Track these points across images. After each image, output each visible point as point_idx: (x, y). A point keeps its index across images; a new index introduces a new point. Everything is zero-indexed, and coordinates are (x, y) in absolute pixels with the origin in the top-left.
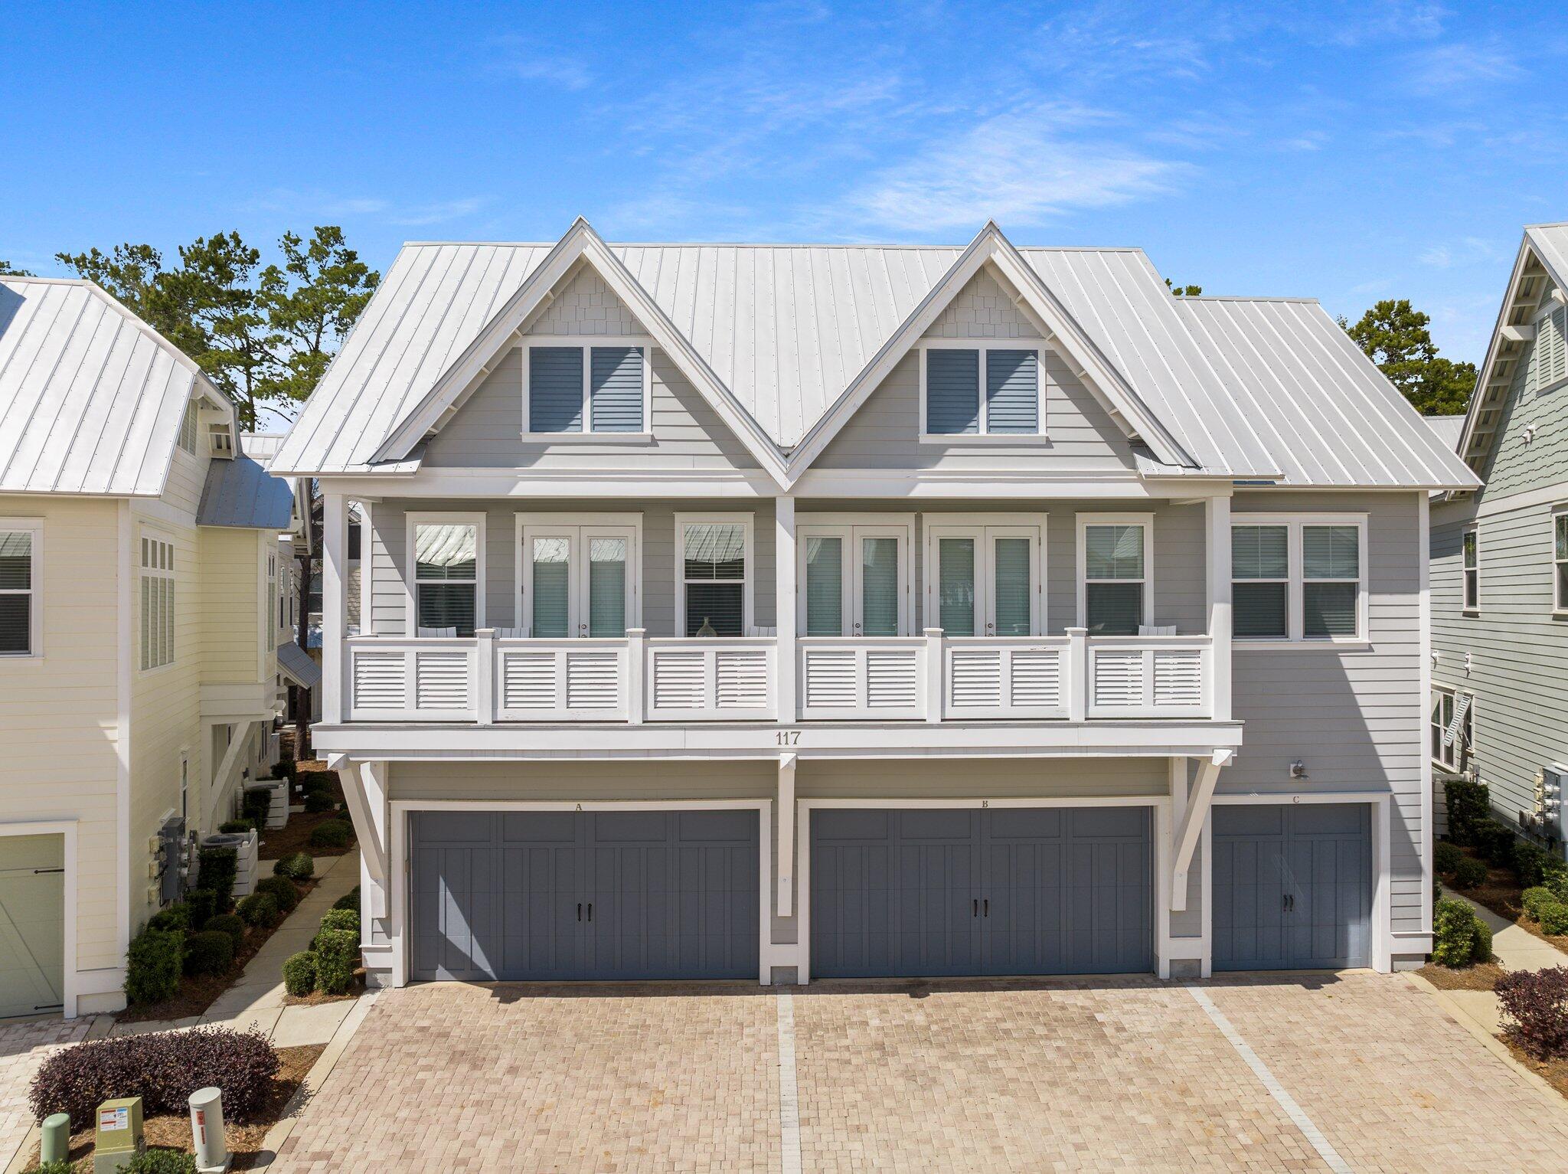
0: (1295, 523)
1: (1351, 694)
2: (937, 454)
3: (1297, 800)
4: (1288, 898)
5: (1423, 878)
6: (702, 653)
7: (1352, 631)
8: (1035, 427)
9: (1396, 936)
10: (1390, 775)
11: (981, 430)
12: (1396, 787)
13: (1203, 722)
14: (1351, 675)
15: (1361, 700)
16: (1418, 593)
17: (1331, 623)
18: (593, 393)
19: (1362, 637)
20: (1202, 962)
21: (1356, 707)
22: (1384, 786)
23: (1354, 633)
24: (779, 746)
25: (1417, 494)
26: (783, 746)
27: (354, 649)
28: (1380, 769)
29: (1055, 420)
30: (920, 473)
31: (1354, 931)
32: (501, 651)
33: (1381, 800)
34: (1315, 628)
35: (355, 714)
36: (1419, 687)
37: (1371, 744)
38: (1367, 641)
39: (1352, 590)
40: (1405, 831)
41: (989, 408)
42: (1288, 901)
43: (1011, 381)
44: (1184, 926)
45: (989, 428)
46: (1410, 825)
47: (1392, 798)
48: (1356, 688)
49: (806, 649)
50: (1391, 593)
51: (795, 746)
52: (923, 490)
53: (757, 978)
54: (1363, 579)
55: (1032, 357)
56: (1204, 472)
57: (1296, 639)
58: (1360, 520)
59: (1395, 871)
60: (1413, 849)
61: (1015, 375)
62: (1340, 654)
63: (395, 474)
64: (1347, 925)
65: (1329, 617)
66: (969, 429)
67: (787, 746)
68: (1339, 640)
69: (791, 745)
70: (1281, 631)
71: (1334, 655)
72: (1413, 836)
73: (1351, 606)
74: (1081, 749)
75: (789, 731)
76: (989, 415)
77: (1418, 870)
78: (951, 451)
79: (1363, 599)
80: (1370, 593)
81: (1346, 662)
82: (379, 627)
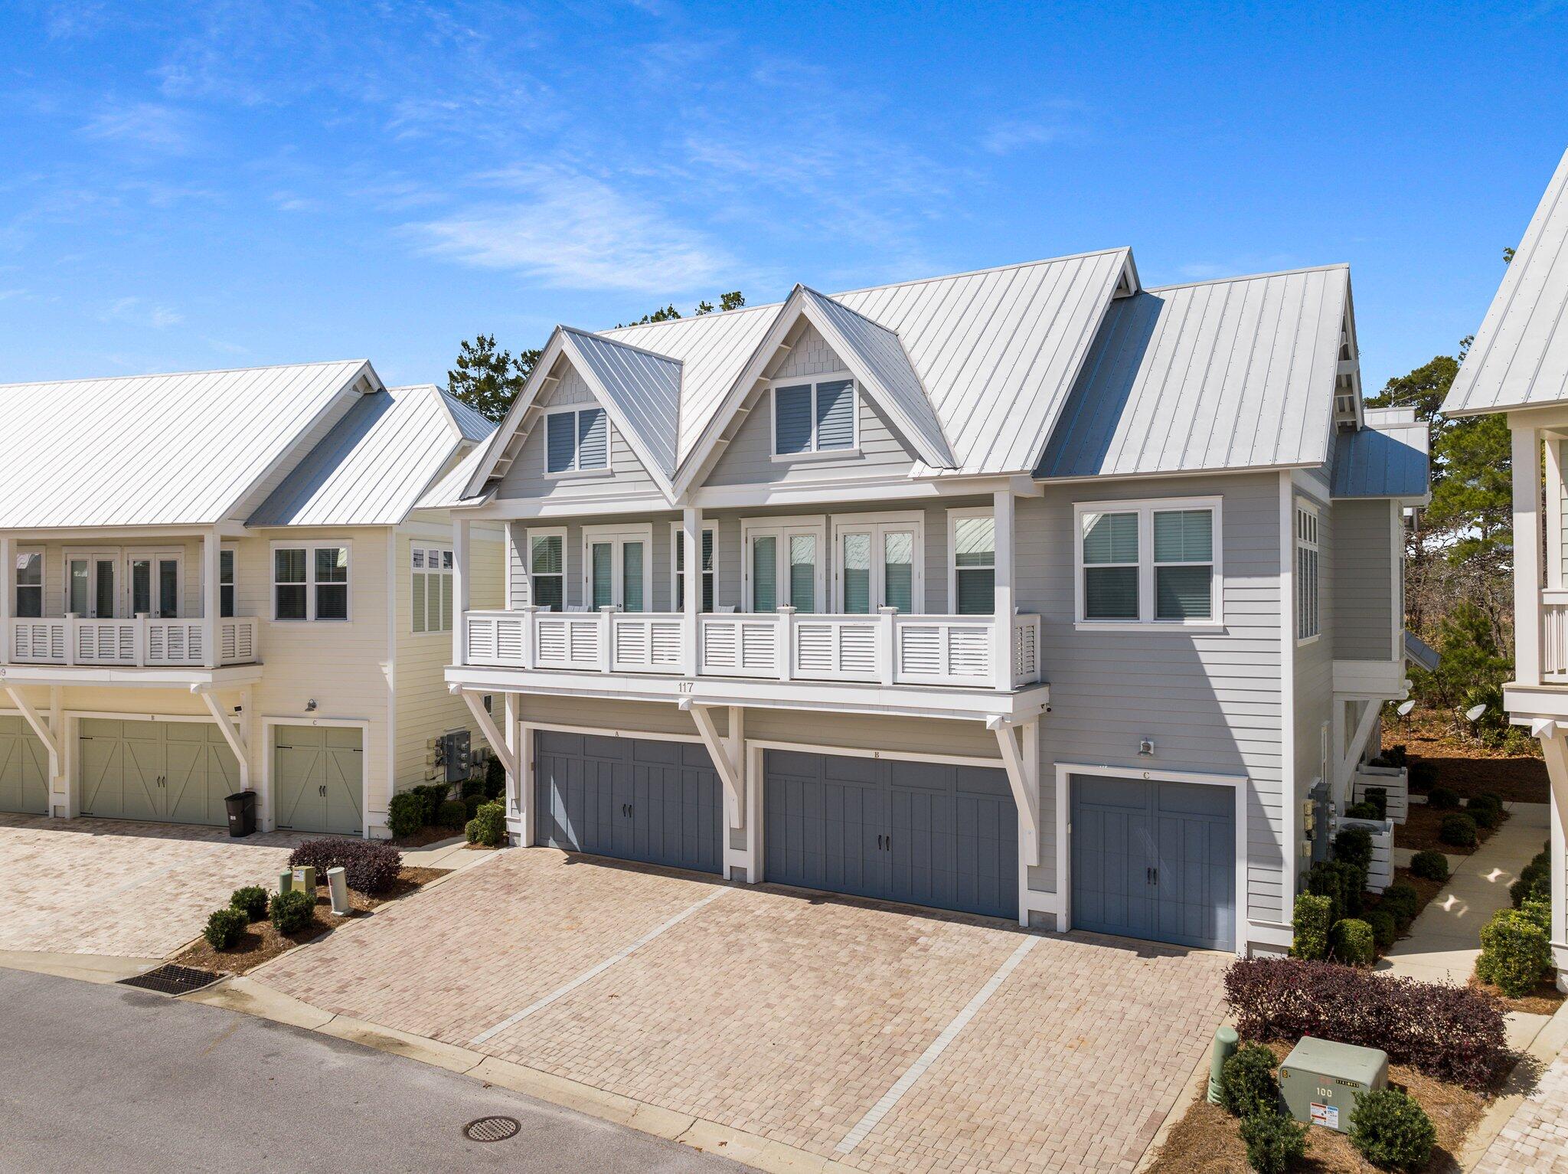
0: (1146, 509)
1: (1205, 677)
2: (783, 469)
3: (1147, 776)
4: (1152, 871)
5: (1284, 869)
6: (643, 624)
7: (1206, 613)
8: (851, 443)
9: (1252, 923)
10: (1247, 760)
11: (812, 450)
12: (1253, 773)
13: (989, 691)
14: (1204, 658)
15: (1215, 683)
16: (1278, 575)
17: (1187, 606)
18: (580, 444)
19: (1216, 621)
20: (1058, 916)
21: (1210, 690)
22: (1241, 771)
23: (1209, 616)
24: (680, 693)
25: (1278, 473)
26: (683, 693)
27: (469, 618)
28: (1237, 754)
29: (866, 436)
30: (772, 486)
31: (1221, 914)
32: (538, 620)
33: (1239, 784)
34: (1166, 609)
35: (470, 661)
36: (1280, 673)
37: (1227, 728)
38: (1221, 624)
39: (1207, 572)
40: (1265, 819)
41: (818, 431)
42: (1152, 874)
43: (835, 407)
44: (1042, 881)
45: (819, 447)
46: (1270, 812)
47: (1250, 780)
48: (1209, 670)
49: (705, 622)
50: (1249, 576)
51: (690, 694)
52: (776, 499)
53: (722, 874)
54: (1217, 561)
55: (850, 386)
56: (964, 472)
57: (1147, 621)
58: (1214, 503)
59: (1250, 858)
60: (1274, 839)
61: (838, 401)
62: (1192, 637)
63: (469, 506)
64: (1214, 907)
65: (1184, 600)
66: (805, 449)
67: (684, 693)
68: (1190, 623)
69: (687, 693)
70: (1133, 614)
71: (1186, 637)
72: (1274, 825)
73: (1206, 590)
74: (883, 707)
75: (687, 682)
76: (818, 436)
77: (1277, 861)
78: (793, 467)
79: (1217, 581)
80: (1225, 576)
81: (1199, 644)
82: (516, 605)
